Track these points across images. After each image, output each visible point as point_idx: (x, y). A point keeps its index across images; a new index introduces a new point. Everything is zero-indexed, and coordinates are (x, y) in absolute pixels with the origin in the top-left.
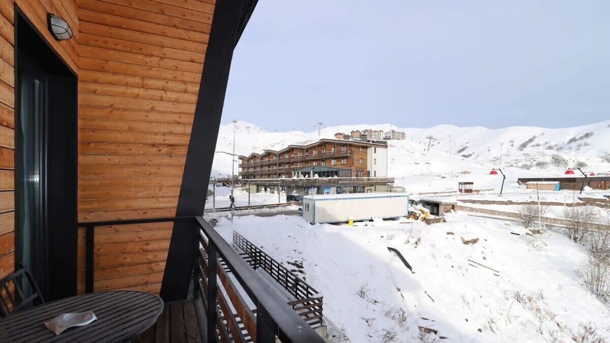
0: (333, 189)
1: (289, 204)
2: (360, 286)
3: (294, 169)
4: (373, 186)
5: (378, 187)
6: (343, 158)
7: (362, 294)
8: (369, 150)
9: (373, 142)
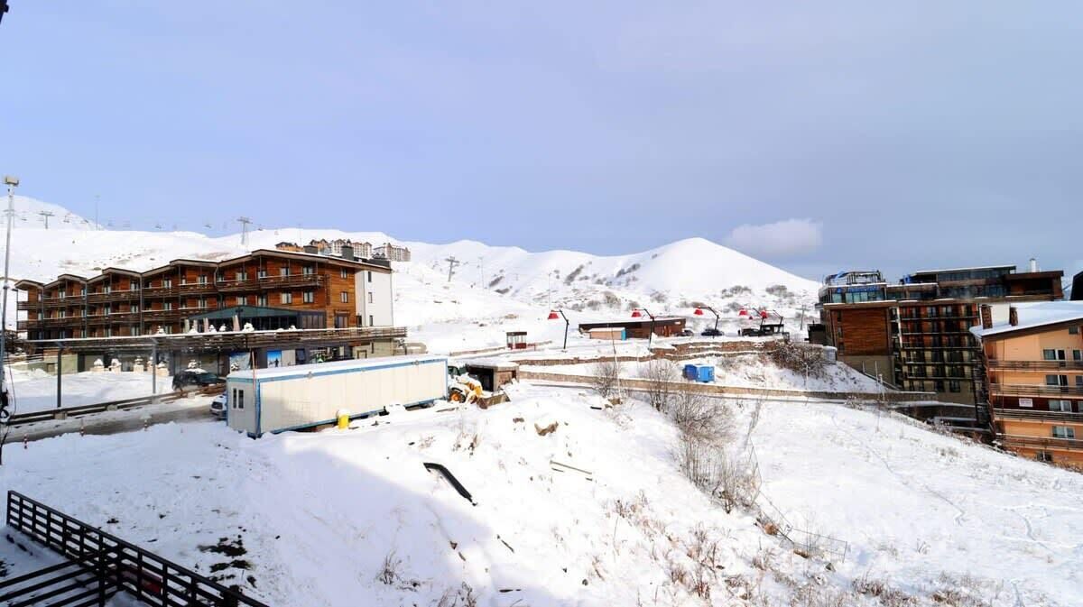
0: (289, 355)
1: (182, 395)
2: (383, 561)
3: (188, 314)
4: (369, 344)
5: (377, 345)
6: (308, 289)
7: (387, 575)
8: (358, 276)
9: (364, 260)
